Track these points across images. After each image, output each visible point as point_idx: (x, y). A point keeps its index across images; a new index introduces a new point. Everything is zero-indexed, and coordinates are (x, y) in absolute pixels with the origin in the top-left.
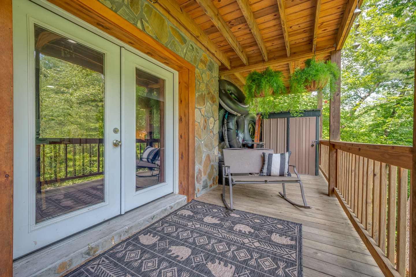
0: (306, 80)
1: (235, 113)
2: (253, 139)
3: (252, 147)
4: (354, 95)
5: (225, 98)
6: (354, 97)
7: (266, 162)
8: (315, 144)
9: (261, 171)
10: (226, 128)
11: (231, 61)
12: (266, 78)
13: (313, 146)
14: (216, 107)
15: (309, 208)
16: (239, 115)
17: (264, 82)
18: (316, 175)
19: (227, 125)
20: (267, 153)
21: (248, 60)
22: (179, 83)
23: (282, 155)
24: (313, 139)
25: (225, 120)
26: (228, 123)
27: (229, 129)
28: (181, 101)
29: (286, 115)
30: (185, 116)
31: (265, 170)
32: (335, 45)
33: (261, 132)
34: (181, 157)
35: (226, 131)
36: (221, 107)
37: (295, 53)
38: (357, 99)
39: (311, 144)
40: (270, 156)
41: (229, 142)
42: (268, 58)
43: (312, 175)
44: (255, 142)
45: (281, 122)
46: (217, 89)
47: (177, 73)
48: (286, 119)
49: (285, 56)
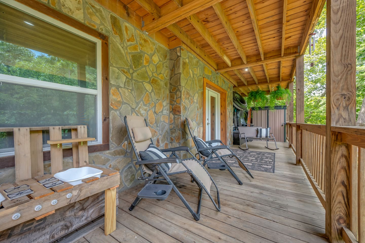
0: (277, 97)
1: (241, 109)
2: (246, 122)
3: (246, 126)
4: (320, 87)
5: (236, 102)
6: (320, 88)
7: (259, 132)
8: (284, 125)
9: (257, 136)
10: (236, 117)
11: (238, 83)
12: (259, 94)
13: (282, 125)
14: (232, 107)
15: (278, 149)
16: (242, 110)
17: (258, 96)
18: (284, 142)
19: (237, 115)
20: (259, 128)
21: (247, 83)
22: (221, 98)
23: (267, 129)
24: (283, 122)
25: (235, 113)
26: (237, 114)
27: (237, 117)
28: (222, 106)
29: (267, 108)
30: (224, 112)
31: (259, 136)
32: (291, 79)
33: (251, 118)
34: (222, 130)
35: (236, 118)
36: (234, 106)
37: (271, 81)
38: (323, 90)
39: (281, 125)
40: (261, 130)
41: (237, 123)
42: (258, 82)
43: (282, 142)
44: (248, 124)
45: (264, 112)
46: (233, 98)
47: (219, 94)
48: (267, 110)
49: (266, 82)
